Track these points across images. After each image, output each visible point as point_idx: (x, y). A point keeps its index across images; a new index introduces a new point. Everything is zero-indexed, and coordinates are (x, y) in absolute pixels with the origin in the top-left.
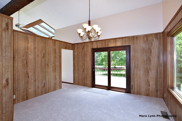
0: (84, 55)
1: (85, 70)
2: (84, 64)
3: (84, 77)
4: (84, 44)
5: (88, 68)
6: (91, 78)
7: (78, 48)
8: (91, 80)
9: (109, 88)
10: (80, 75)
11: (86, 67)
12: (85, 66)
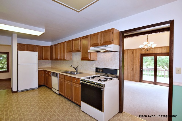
0: (134, 59)
1: (134, 69)
2: (133, 65)
3: (133, 74)
4: (134, 51)
5: (136, 68)
6: (139, 76)
7: (128, 53)
8: (139, 77)
9: (155, 83)
10: (129, 73)
11: (135, 67)
12: (133, 66)
